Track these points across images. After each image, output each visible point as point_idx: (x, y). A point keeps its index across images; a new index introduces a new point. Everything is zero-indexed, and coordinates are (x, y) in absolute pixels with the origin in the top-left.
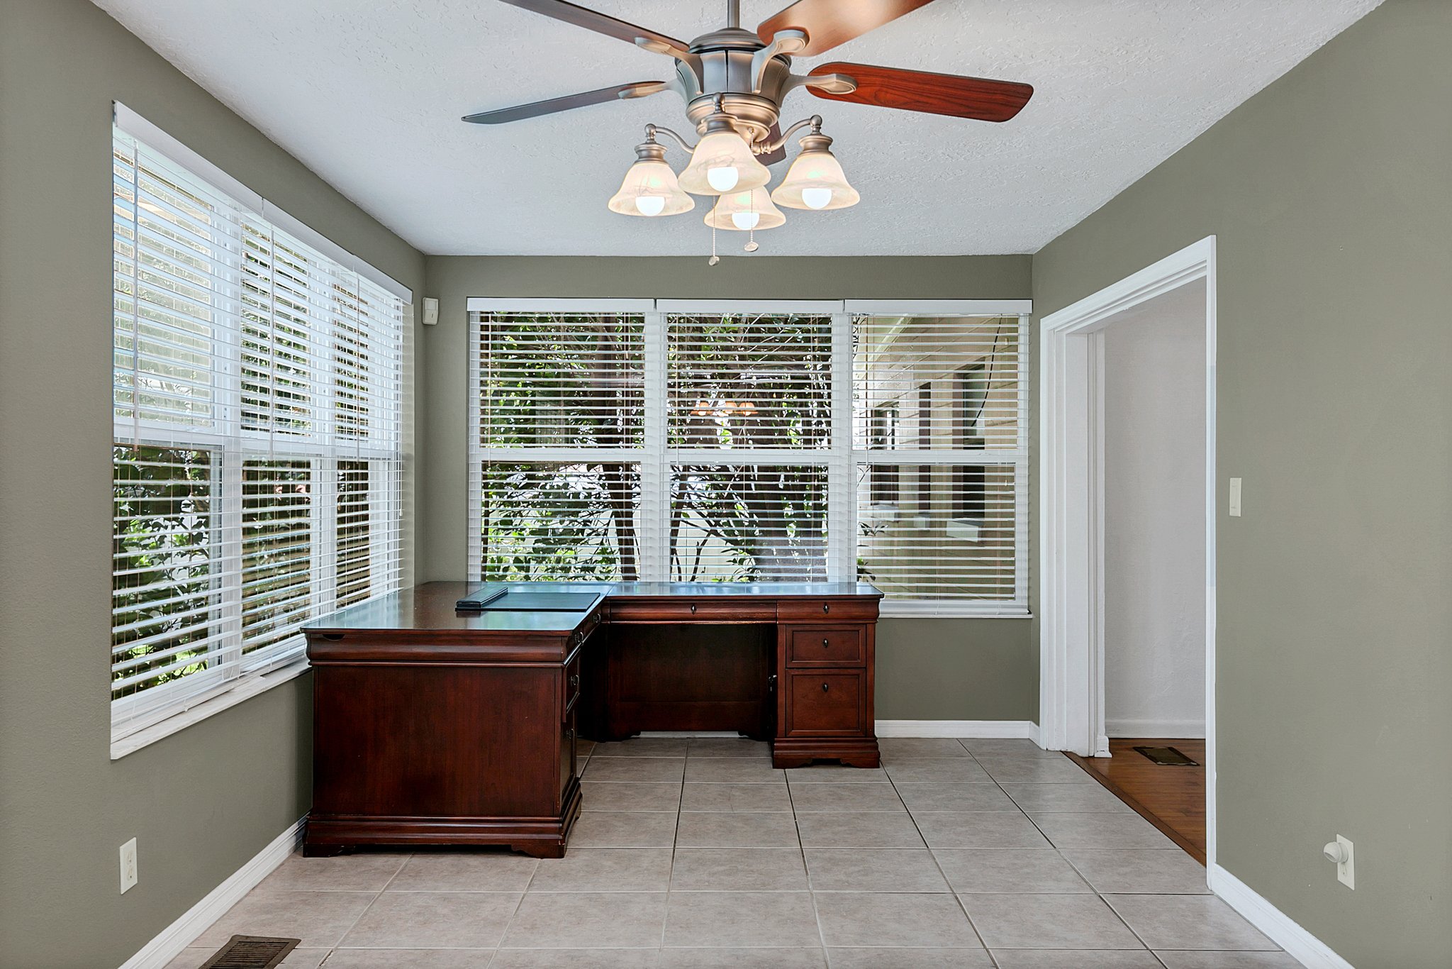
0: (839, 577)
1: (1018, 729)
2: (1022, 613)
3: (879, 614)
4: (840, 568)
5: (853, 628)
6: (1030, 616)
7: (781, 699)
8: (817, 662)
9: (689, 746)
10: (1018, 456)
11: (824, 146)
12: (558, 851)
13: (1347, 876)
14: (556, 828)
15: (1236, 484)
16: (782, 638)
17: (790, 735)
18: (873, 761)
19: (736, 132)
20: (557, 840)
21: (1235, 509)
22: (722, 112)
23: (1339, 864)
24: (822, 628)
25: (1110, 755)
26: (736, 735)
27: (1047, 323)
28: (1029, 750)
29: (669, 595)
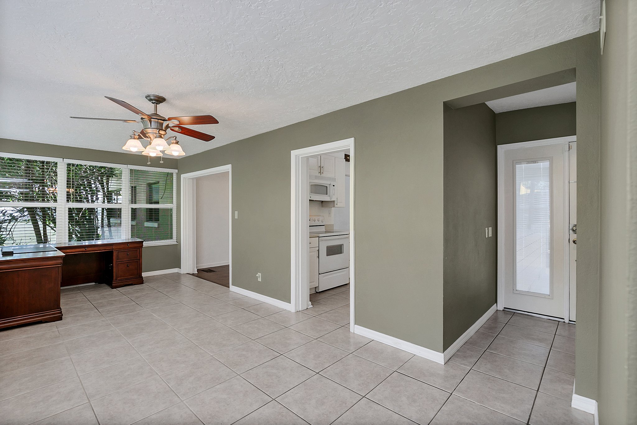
0: (125, 238)
1: (175, 270)
2: (176, 243)
3: (143, 246)
4: (125, 235)
5: (136, 250)
6: (177, 244)
7: (114, 270)
8: (125, 260)
9: (79, 289)
10: (173, 206)
11: (177, 143)
12: (60, 318)
13: (260, 280)
14: (59, 312)
15: (236, 213)
16: (115, 254)
17: (117, 279)
18: (142, 283)
19: (163, 138)
20: (60, 315)
21: (236, 217)
22: (160, 134)
23: (258, 278)
24: (127, 250)
25: (197, 273)
26: (94, 283)
27: (183, 176)
28: (178, 275)
29: (68, 246)
